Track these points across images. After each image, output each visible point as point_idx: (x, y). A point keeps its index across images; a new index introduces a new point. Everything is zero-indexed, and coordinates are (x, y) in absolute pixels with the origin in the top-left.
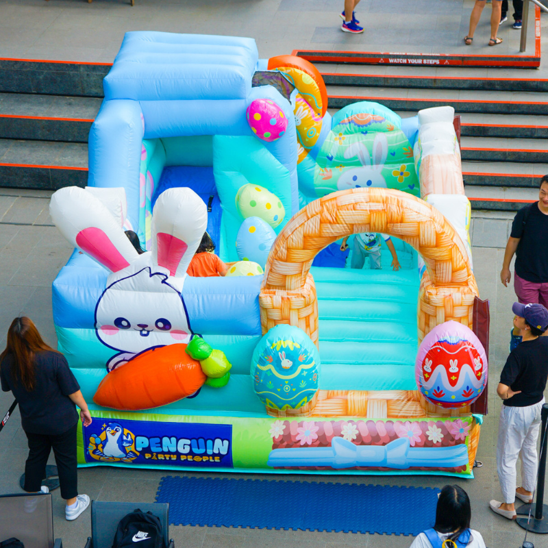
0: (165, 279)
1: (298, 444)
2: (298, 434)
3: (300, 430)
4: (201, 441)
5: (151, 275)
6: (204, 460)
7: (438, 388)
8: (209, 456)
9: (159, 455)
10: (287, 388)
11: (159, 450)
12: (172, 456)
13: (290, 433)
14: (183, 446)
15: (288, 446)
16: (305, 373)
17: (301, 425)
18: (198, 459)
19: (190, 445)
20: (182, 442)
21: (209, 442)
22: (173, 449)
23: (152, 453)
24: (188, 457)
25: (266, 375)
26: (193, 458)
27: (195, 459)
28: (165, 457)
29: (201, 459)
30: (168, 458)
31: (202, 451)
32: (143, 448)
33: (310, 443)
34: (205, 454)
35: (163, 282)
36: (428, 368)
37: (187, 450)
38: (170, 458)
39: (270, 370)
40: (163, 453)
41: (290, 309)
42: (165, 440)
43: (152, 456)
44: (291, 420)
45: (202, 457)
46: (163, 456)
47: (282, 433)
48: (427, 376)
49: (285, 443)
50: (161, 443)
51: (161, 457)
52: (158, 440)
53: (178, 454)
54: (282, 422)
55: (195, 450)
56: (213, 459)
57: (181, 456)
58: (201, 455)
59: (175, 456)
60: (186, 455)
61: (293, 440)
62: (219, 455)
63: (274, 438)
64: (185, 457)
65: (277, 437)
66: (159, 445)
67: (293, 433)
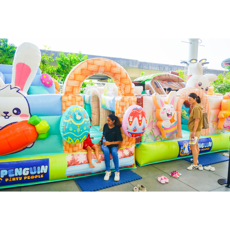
0: (18, 90)
1: (78, 163)
2: (78, 159)
3: (78, 157)
4: (35, 168)
5: (11, 89)
6: (36, 178)
7: (135, 127)
8: (38, 175)
9: (13, 178)
10: (78, 130)
11: (13, 175)
12: (19, 178)
13: (74, 159)
14: (25, 172)
15: (74, 165)
16: (86, 123)
17: (78, 155)
18: (32, 177)
19: (29, 171)
20: (25, 169)
21: (39, 168)
22: (20, 174)
23: (9, 178)
24: (28, 177)
25: (69, 124)
26: (30, 177)
27: (31, 178)
28: (16, 179)
29: (34, 177)
30: (17, 180)
31: (35, 173)
32: (4, 176)
33: (83, 162)
34: (37, 174)
35: (17, 91)
36: (131, 120)
37: (28, 173)
38: (19, 179)
39: (71, 121)
40: (15, 177)
41: (75, 101)
42: (16, 170)
43: (9, 179)
44: (74, 153)
45: (35, 176)
46: (15, 178)
47: (71, 159)
48: (131, 123)
49: (73, 164)
50: (14, 172)
51: (14, 179)
52: (12, 170)
53: (23, 176)
54: (71, 155)
55: (32, 173)
56: (40, 176)
57: (25, 177)
58: (34, 175)
59: (21, 177)
60: (27, 176)
61: (76, 162)
62: (43, 173)
63: (68, 162)
64: (26, 177)
65: (69, 161)
66: (13, 173)
67: (76, 159)
